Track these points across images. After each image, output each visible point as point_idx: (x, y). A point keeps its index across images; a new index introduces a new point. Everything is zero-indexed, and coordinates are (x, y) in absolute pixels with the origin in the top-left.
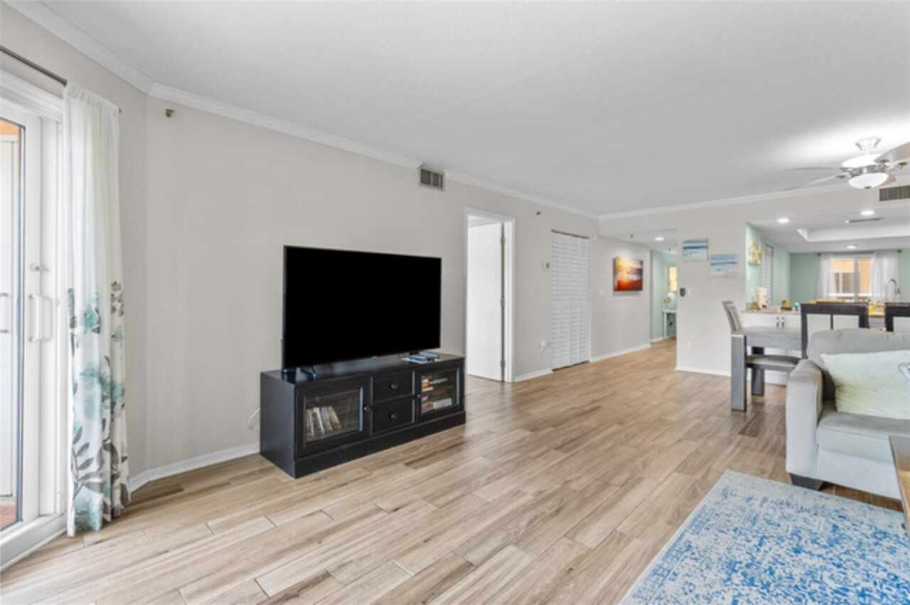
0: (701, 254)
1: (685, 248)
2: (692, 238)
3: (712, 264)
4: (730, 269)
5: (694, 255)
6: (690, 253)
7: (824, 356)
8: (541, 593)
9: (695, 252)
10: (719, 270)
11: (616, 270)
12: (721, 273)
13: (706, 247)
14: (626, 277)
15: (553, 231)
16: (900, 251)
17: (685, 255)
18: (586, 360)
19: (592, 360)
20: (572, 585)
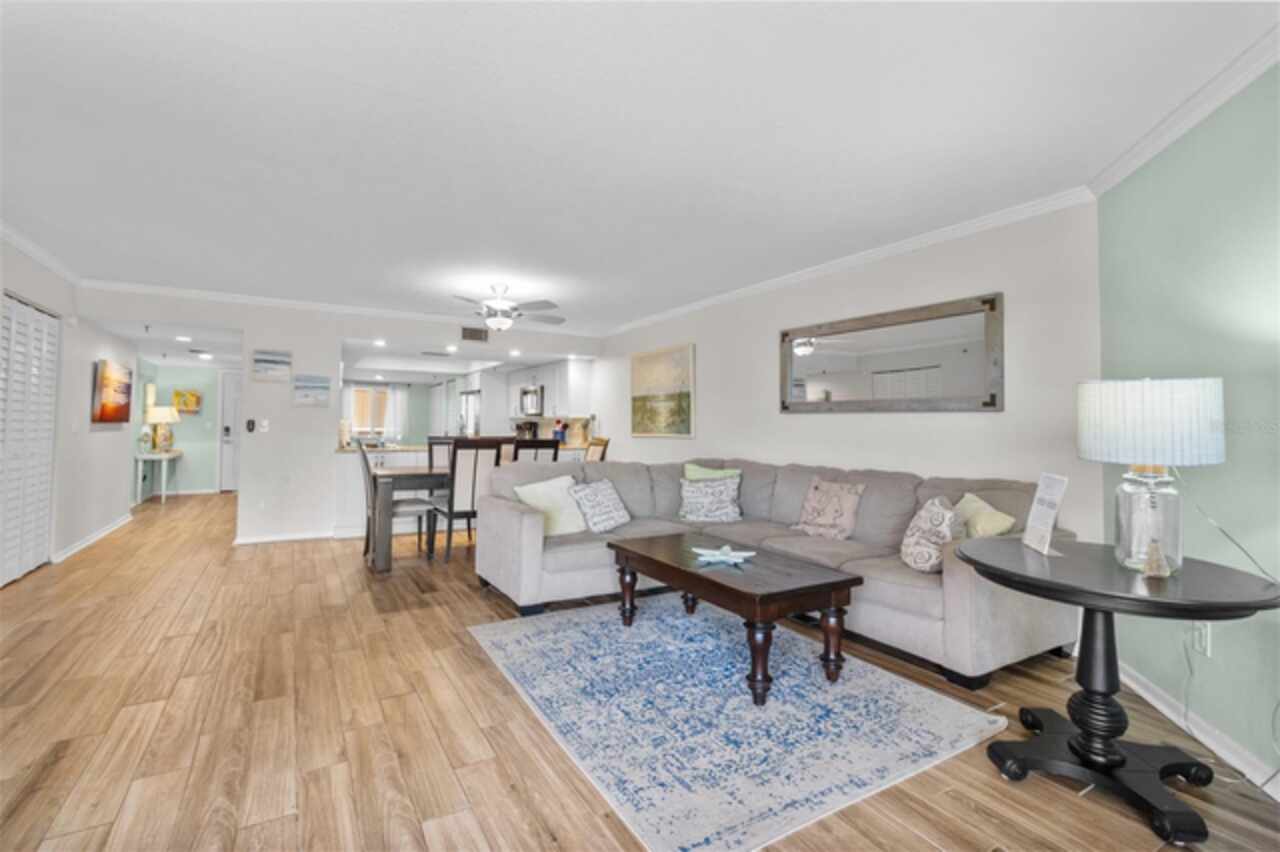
0: (280, 372)
1: (257, 361)
2: (269, 348)
3: (297, 388)
4: (322, 396)
5: (270, 373)
6: (266, 369)
7: (517, 489)
8: (530, 825)
9: (272, 369)
10: (307, 396)
11: (97, 383)
12: (310, 400)
13: (288, 363)
14: (112, 398)
15: (7, 295)
16: (409, 385)
17: (257, 371)
18: (45, 560)
19: (57, 559)
20: (537, 795)
